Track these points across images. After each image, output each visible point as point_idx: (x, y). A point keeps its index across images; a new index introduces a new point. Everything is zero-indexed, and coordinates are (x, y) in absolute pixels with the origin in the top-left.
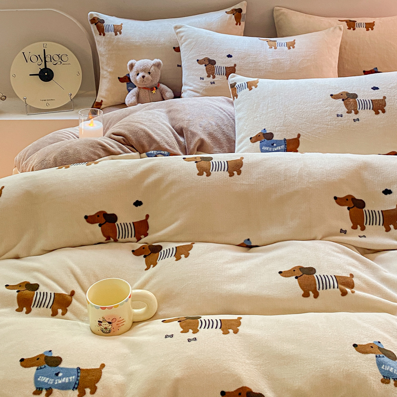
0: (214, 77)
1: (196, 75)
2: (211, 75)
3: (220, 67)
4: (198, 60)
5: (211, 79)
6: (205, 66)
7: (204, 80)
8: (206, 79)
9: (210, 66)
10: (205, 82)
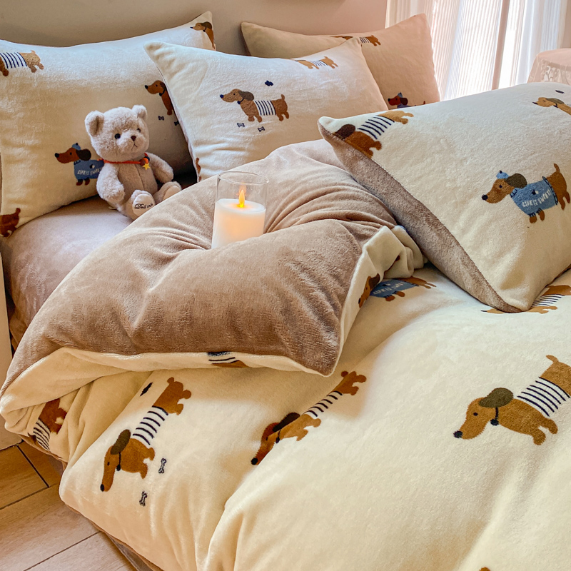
0: (260, 120)
1: (229, 121)
2: (255, 117)
3: (264, 103)
4: (222, 96)
5: (256, 124)
6: (239, 103)
7: (246, 127)
8: (248, 125)
9: (246, 102)
10: (248, 130)
